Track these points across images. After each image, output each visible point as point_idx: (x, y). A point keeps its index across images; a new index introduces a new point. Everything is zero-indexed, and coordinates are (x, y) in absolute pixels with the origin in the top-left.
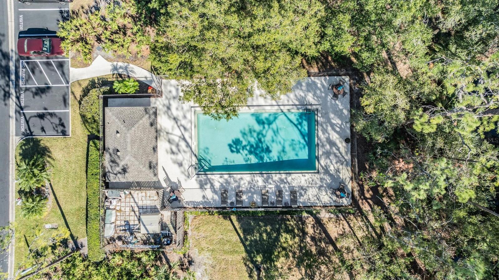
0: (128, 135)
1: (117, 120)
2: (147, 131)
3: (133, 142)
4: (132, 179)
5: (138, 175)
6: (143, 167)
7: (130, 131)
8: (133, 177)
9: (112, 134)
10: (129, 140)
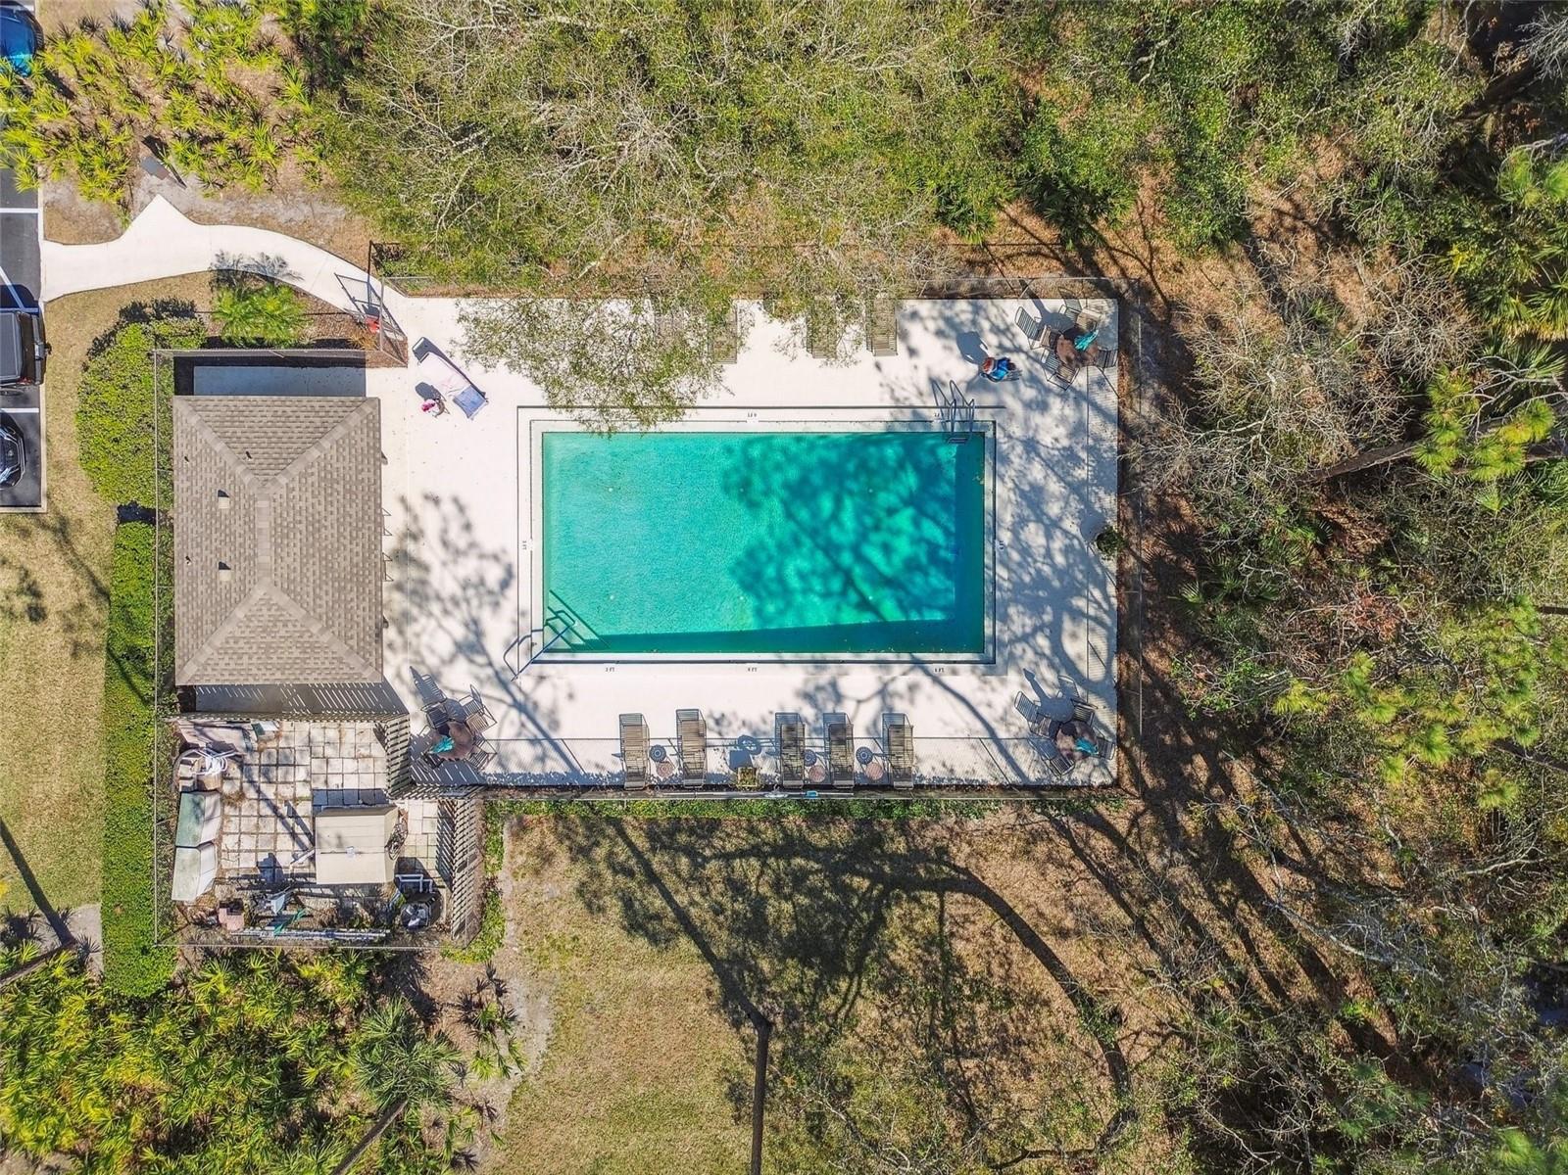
0: (263, 504)
1: (219, 447)
2: (341, 489)
3: (282, 533)
4: (278, 675)
5: (304, 661)
6: (322, 631)
7: (271, 489)
8: (282, 669)
9: (199, 500)
10: (264, 524)
